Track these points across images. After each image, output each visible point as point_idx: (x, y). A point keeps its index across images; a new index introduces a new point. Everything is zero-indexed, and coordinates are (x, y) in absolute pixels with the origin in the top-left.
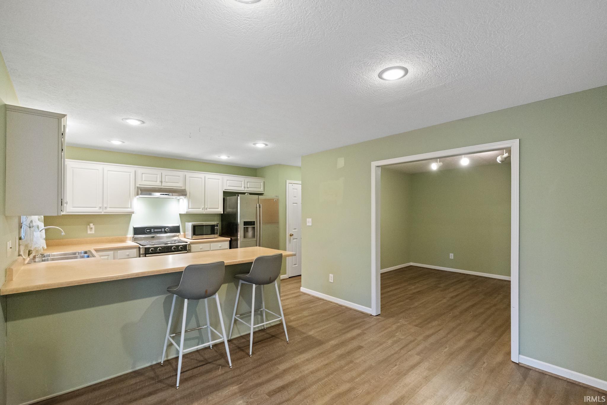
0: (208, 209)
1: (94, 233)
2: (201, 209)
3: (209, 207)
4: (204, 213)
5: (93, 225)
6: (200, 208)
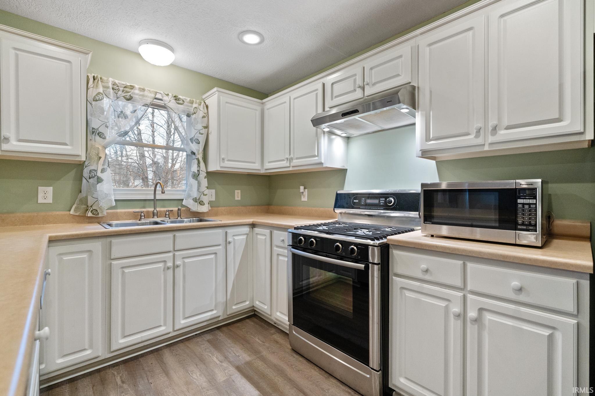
0: (503, 132)
1: (306, 200)
2: (472, 137)
3: (506, 122)
4: (486, 148)
5: (305, 188)
6: (468, 134)
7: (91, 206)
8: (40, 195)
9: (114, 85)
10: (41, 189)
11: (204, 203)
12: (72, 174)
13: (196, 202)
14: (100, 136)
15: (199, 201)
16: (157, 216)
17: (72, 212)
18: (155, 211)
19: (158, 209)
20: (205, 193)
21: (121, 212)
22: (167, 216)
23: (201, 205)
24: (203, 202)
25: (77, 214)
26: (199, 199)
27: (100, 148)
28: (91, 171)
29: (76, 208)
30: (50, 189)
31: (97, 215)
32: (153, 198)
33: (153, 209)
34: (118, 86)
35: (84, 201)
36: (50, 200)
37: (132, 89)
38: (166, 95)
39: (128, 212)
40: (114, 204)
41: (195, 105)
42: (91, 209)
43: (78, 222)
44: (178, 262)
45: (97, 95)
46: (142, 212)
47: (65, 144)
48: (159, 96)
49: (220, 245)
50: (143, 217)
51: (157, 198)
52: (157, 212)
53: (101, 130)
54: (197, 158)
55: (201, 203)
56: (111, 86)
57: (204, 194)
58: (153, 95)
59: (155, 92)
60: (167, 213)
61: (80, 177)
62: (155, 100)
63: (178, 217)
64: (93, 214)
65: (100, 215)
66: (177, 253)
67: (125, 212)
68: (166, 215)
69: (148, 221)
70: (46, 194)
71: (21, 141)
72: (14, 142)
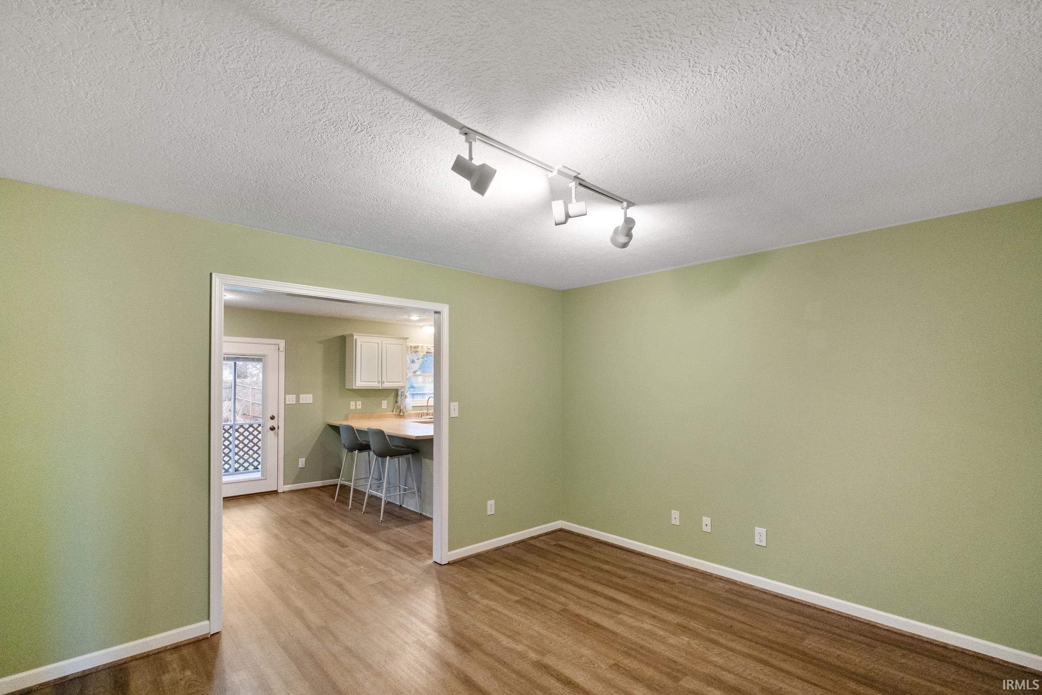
7: (402, 410)
8: (383, 405)
10: (383, 401)
12: (393, 394)
17: (394, 413)
19: (430, 411)
28: (402, 393)
30: (386, 402)
33: (426, 411)
35: (399, 407)
36: (386, 407)
40: (412, 408)
43: (397, 418)
46: (422, 413)
47: (400, 382)
48: (429, 348)
50: (423, 416)
61: (397, 395)
69: (427, 417)
70: (385, 404)
71: (387, 382)
72: (385, 383)
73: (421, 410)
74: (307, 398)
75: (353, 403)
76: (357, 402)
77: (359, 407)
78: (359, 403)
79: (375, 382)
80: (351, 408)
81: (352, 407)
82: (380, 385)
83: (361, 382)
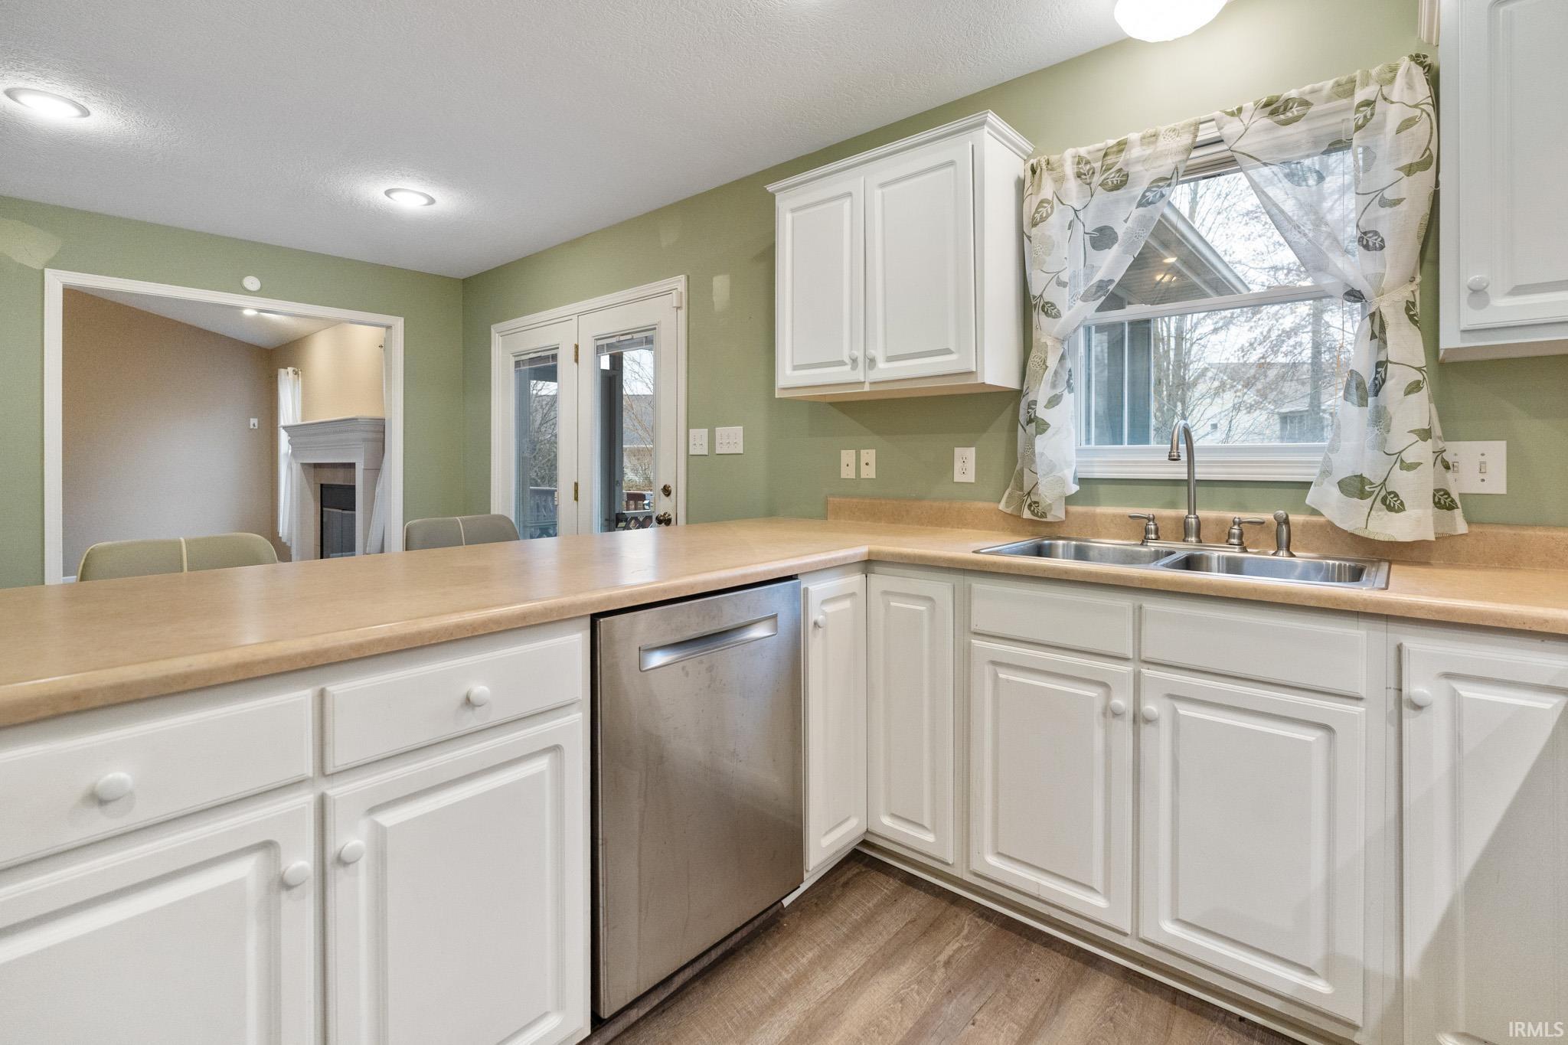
7: (1029, 494)
8: (958, 465)
9: (1079, 163)
10: (958, 451)
11: (1402, 503)
12: (1007, 416)
13: (1363, 495)
14: (1046, 313)
15: (1383, 493)
16: (1198, 535)
17: (1002, 506)
18: (1192, 521)
19: (1200, 514)
20: (1409, 457)
21: (1104, 515)
22: (1235, 541)
23: (1390, 509)
24: (1396, 495)
25: (1009, 511)
26: (1384, 483)
27: (1049, 343)
28: (1029, 406)
29: (1010, 496)
30: (971, 453)
31: (1042, 517)
32: (1185, 477)
34: (1088, 162)
35: (1020, 481)
36: (970, 477)
37: (1121, 151)
38: (1232, 114)
39: (1122, 516)
40: (1074, 488)
41: (1360, 95)
42: (1029, 501)
44: (1150, 707)
45: (1037, 211)
46: (1149, 519)
47: (945, 352)
49: (1359, 699)
50: (1153, 536)
51: (1198, 477)
52: (1199, 524)
53: (1047, 298)
54: (1373, 309)
55: (1392, 503)
56: (1069, 169)
57: (1402, 461)
58: (1186, 140)
59: (1191, 125)
60: (1236, 531)
61: (1014, 424)
62: (1195, 154)
63: (1279, 548)
64: (1033, 512)
65: (1049, 519)
66: (1148, 672)
67: (1115, 516)
68: (1230, 535)
70: (965, 464)
71: (890, 359)
72: (881, 365)
73: (1173, 505)
74: (731, 439)
75: (847, 456)
76: (863, 452)
77: (869, 472)
78: (869, 455)
79: (842, 363)
80: (843, 475)
81: (847, 473)
82: (859, 375)
83: (795, 368)
